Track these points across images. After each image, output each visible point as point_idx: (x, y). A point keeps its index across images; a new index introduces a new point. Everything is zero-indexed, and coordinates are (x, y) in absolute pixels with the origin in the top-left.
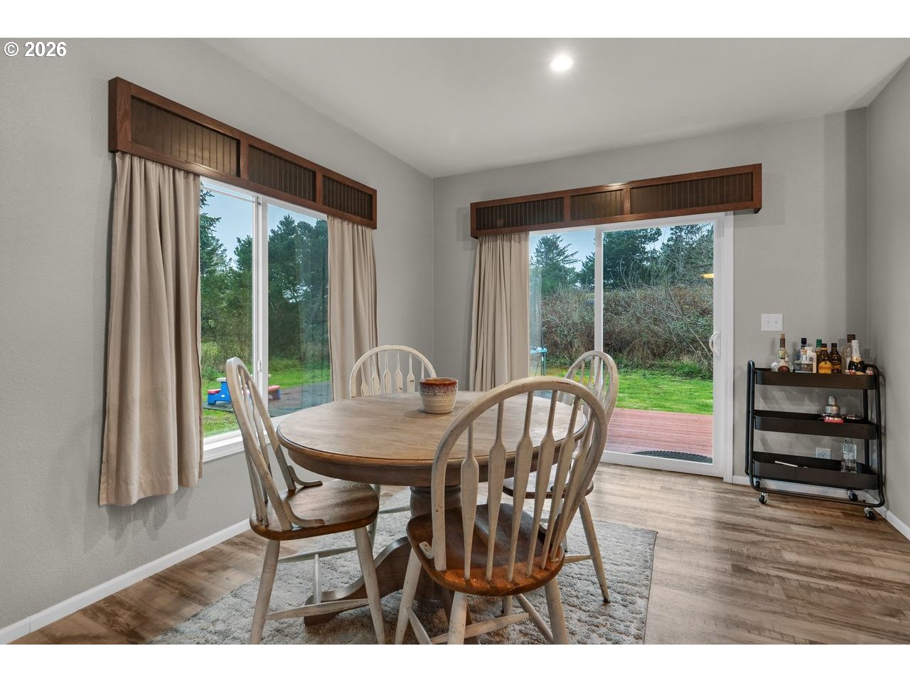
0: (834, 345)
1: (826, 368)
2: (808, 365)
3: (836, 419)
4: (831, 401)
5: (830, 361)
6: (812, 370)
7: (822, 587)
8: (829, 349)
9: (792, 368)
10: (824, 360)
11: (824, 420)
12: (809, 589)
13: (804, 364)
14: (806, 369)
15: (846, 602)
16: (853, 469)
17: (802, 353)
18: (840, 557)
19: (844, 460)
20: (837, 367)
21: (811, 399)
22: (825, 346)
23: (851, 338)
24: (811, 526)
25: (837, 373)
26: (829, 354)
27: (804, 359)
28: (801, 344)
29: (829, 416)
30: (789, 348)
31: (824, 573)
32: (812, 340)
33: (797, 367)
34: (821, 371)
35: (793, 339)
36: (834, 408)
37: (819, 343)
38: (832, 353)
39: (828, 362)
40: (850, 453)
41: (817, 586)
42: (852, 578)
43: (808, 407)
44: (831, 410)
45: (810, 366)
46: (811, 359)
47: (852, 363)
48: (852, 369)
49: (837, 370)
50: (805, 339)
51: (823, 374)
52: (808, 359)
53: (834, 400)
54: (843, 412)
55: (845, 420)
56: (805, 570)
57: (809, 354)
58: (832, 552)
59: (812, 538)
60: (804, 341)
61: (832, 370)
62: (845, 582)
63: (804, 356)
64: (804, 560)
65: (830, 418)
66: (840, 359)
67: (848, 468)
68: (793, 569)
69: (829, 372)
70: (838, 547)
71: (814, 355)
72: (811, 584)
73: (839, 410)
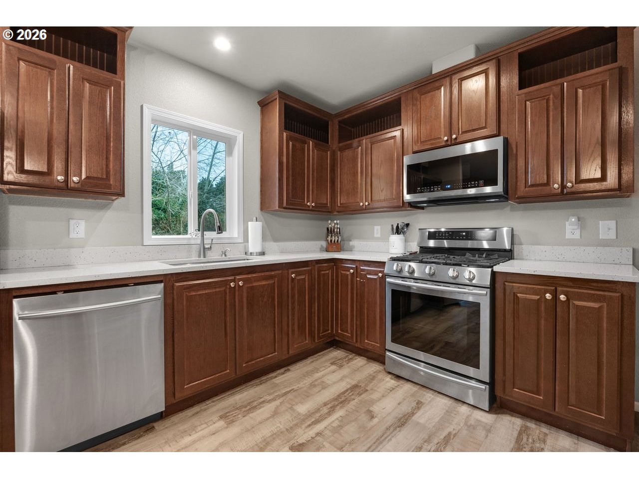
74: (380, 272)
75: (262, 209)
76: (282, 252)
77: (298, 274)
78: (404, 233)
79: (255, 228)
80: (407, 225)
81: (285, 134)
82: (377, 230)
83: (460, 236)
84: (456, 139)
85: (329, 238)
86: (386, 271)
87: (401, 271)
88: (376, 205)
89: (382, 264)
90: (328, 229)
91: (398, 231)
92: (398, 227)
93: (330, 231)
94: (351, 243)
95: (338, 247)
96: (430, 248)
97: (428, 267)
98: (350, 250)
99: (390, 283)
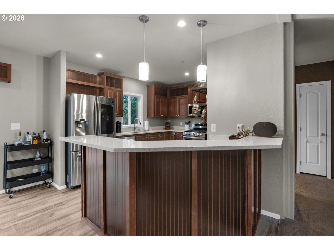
0: (39, 134)
1: (36, 142)
2: (29, 142)
3: (39, 159)
4: (38, 153)
5: (37, 139)
6: (30, 143)
7: (30, 220)
8: (37, 135)
9: (23, 143)
10: (35, 139)
11: (35, 160)
12: (26, 223)
13: (28, 142)
14: (28, 143)
15: (38, 220)
16: (44, 173)
17: (27, 138)
18: (38, 205)
19: (42, 172)
20: (40, 141)
21: (31, 153)
22: (35, 134)
23: (44, 131)
24: (30, 199)
25: (39, 143)
26: (37, 137)
27: (28, 140)
28: (27, 134)
29: (36, 158)
30: (22, 136)
31: (32, 214)
32: (31, 132)
33: (25, 143)
34: (34, 143)
35: (24, 132)
36: (39, 155)
37: (34, 133)
38: (38, 136)
39: (36, 140)
40: (43, 168)
41: (29, 220)
42: (41, 211)
43: (30, 156)
44: (38, 155)
45: (30, 142)
46: (31, 139)
47: (44, 139)
48: (44, 141)
49: (40, 142)
50: (29, 132)
51: (34, 144)
52: (29, 140)
53: (38, 152)
54: (42, 155)
55: (42, 158)
56: (25, 217)
57: (30, 138)
58: (36, 205)
59: (29, 203)
60: (28, 133)
61: (38, 142)
62: (39, 213)
63: (28, 139)
64: (26, 213)
65: (37, 159)
66: (40, 138)
67: (43, 174)
68: (21, 218)
69: (37, 143)
70: (38, 202)
71: (32, 138)
72: (27, 221)
73: (40, 155)
74: (182, 135)
75: (148, 117)
76: (153, 130)
77: (160, 136)
78: (189, 124)
79: (146, 123)
80: (190, 122)
81: (155, 96)
82: (181, 123)
83: (203, 125)
84: (201, 101)
85: (167, 125)
86: (183, 134)
87: (187, 134)
88: (181, 116)
89: (182, 133)
90: (166, 122)
91: (187, 123)
92: (187, 122)
93: (167, 123)
94: (173, 127)
95: (169, 128)
96: (200, 129)
97: (198, 133)
98: (173, 129)
99: (184, 137)
